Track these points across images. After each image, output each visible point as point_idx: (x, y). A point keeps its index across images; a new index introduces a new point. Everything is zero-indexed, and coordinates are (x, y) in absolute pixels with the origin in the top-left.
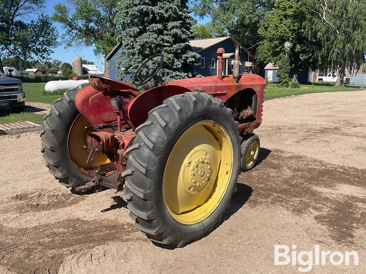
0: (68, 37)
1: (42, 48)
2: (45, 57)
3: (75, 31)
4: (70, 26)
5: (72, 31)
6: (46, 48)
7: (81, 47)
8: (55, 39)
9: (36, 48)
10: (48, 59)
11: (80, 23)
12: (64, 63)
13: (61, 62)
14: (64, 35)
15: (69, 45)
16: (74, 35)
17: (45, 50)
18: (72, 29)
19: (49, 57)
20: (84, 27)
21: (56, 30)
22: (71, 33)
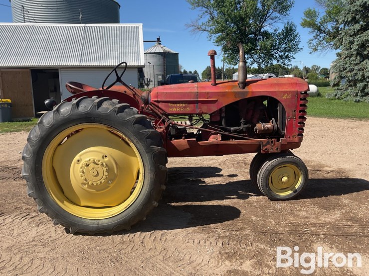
0: (314, 42)
1: (284, 54)
2: (286, 63)
3: (322, 35)
4: (319, 29)
5: (320, 35)
6: (288, 55)
7: (326, 51)
8: (297, 45)
9: (279, 55)
10: (288, 65)
11: (330, 26)
12: (323, 69)
13: (320, 67)
14: (311, 40)
15: (315, 50)
16: (321, 39)
17: (287, 57)
18: (321, 33)
19: (289, 63)
20: (333, 29)
21: (298, 36)
22: (318, 37)
